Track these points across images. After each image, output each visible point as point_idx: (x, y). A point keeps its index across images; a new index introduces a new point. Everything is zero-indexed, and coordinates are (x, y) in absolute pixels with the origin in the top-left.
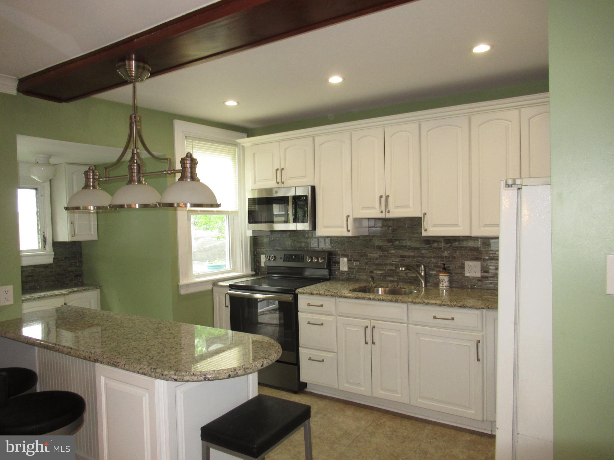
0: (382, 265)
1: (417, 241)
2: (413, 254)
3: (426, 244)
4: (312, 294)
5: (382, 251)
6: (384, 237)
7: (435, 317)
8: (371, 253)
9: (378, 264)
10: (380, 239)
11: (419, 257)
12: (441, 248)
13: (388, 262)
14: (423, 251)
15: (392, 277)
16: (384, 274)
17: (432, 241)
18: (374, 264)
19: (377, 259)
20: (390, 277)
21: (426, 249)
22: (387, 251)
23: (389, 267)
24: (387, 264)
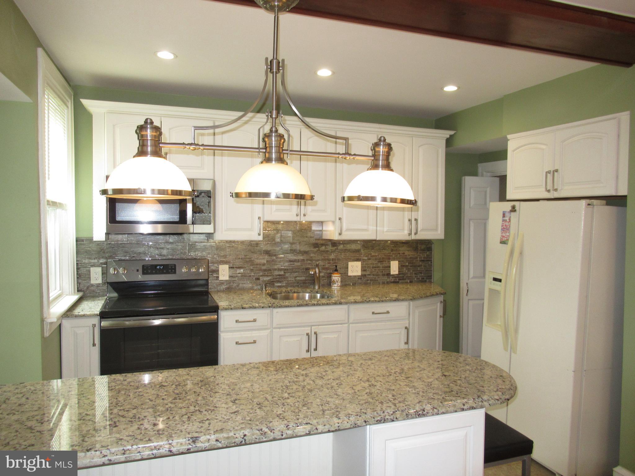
0: (270, 270)
1: (306, 245)
2: (302, 258)
3: (315, 247)
4: (243, 308)
5: (270, 256)
6: (272, 241)
7: (373, 313)
8: (257, 259)
9: (265, 270)
10: (268, 244)
11: (307, 260)
12: (328, 251)
13: (276, 267)
14: (312, 255)
15: (280, 282)
16: (272, 280)
17: (320, 245)
18: (261, 270)
19: (264, 265)
20: (278, 283)
21: (314, 252)
22: (275, 255)
23: (277, 273)
24: (275, 270)
